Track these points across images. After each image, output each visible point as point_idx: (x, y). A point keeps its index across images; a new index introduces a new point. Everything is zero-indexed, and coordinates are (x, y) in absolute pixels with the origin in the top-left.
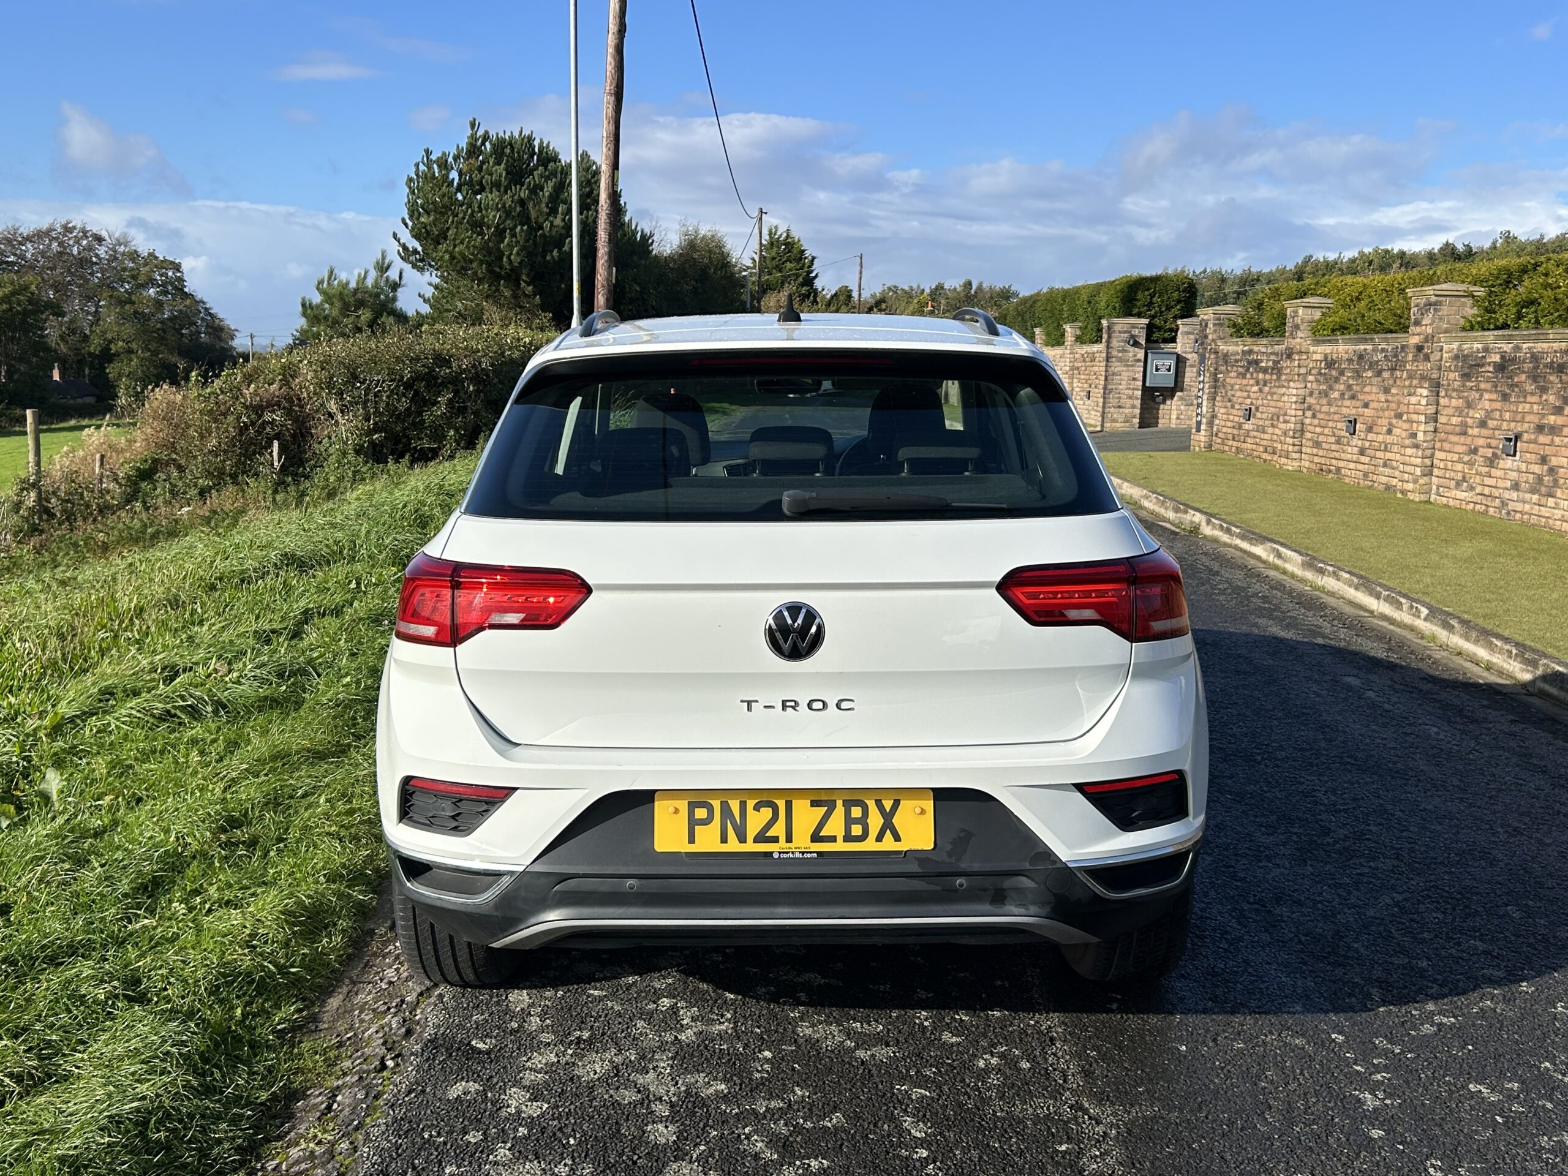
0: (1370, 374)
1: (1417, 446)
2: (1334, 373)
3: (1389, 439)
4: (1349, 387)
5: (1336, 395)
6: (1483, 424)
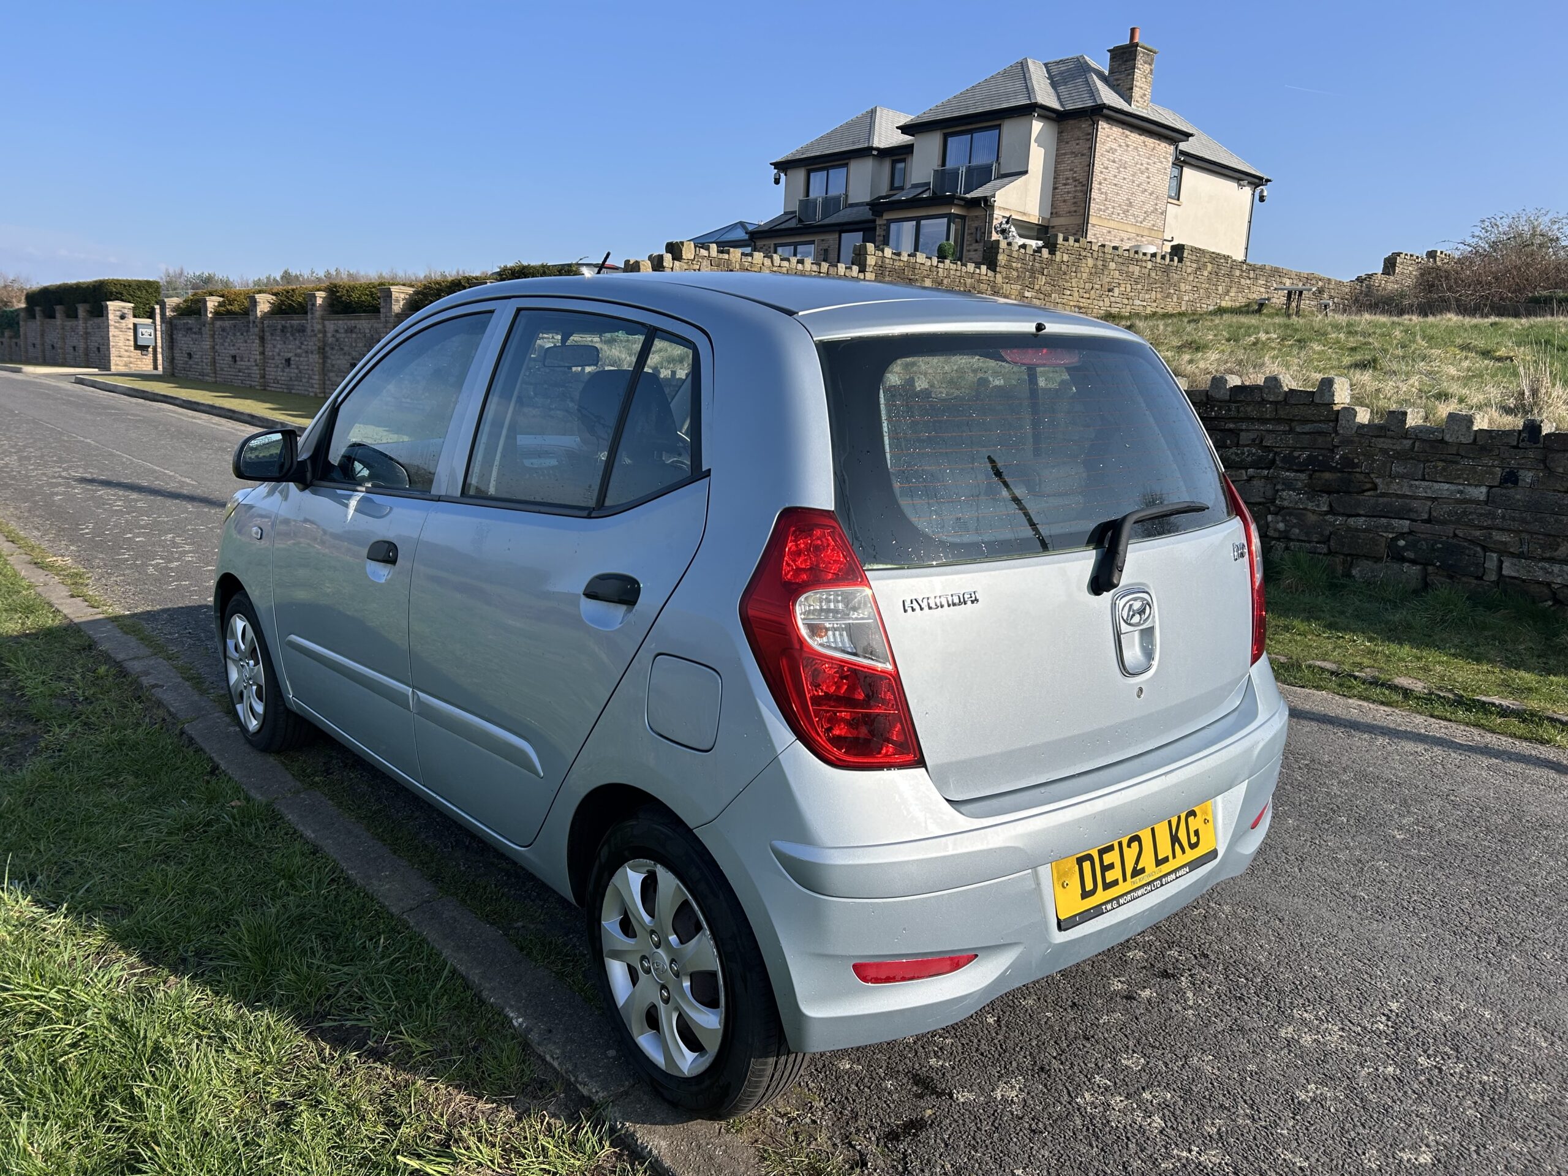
0: (238, 334)
1: (257, 365)
2: (225, 334)
3: (249, 364)
4: (232, 341)
5: (227, 344)
6: (279, 355)
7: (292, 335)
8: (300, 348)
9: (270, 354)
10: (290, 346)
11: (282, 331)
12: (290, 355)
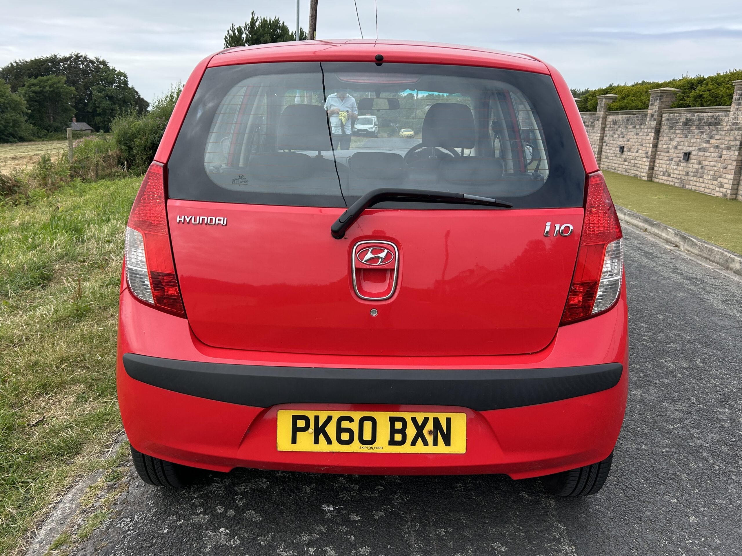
2: (616, 127)
3: (637, 154)
4: (622, 133)
5: (616, 136)
6: (676, 148)
7: (699, 128)
8: (708, 142)
9: (665, 146)
10: (694, 140)
11: (686, 124)
12: (690, 149)
